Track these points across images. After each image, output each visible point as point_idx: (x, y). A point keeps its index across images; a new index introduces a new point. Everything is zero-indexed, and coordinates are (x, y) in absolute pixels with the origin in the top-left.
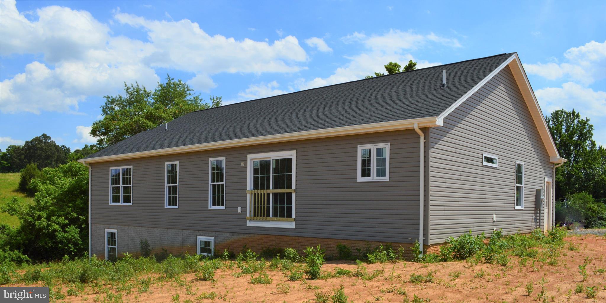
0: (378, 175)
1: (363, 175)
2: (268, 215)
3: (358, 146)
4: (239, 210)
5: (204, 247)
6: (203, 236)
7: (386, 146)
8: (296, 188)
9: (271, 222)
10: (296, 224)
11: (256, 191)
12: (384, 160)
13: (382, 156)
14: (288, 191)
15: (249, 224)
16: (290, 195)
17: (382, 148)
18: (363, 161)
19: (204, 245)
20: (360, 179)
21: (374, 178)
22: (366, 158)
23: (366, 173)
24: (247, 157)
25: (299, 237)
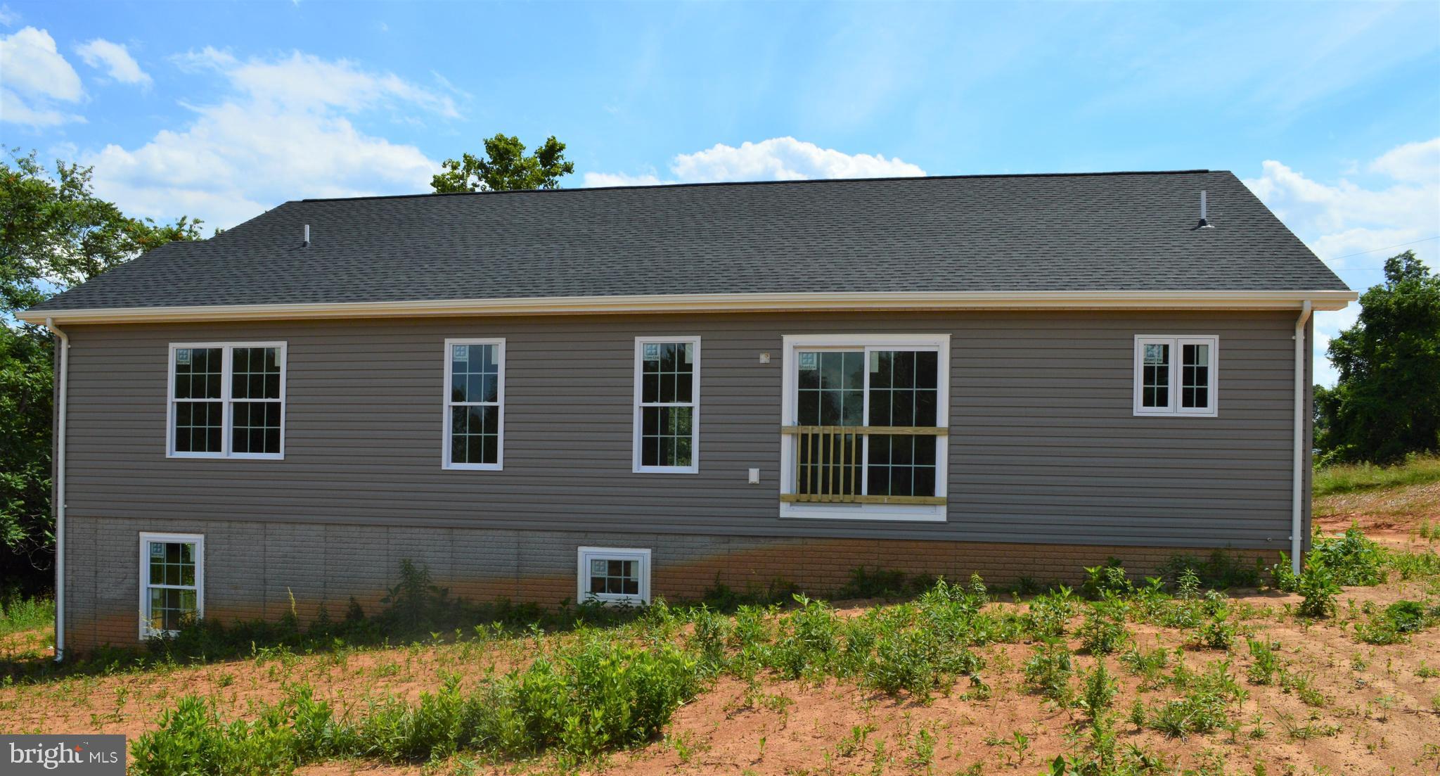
0: (1187, 402)
1: (1148, 402)
2: (858, 490)
3: (1137, 337)
4: (754, 475)
5: (607, 577)
6: (603, 546)
7: (1210, 344)
8: (950, 425)
9: (864, 507)
10: (948, 512)
11: (810, 430)
12: (1203, 372)
13: (1198, 363)
14: (925, 431)
15: (786, 511)
16: (931, 441)
17: (1198, 346)
18: (1149, 372)
19: (606, 572)
20: (1140, 409)
21: (1175, 407)
22: (1156, 365)
23: (1156, 396)
24: (781, 340)
25: (956, 542)
